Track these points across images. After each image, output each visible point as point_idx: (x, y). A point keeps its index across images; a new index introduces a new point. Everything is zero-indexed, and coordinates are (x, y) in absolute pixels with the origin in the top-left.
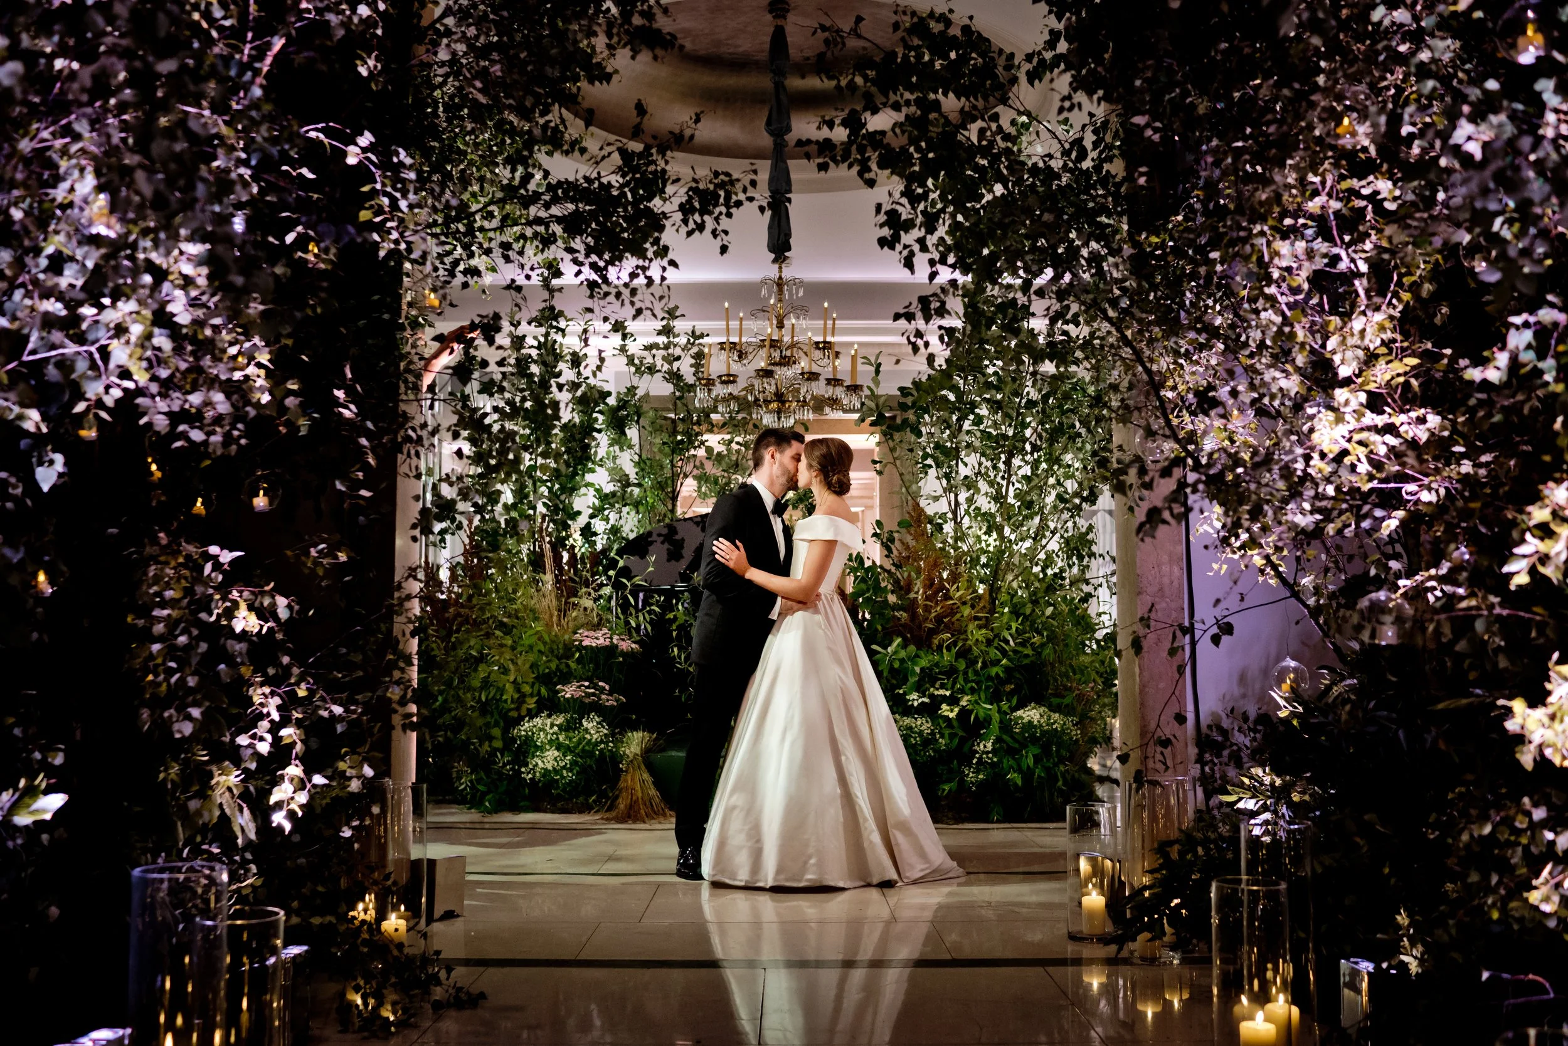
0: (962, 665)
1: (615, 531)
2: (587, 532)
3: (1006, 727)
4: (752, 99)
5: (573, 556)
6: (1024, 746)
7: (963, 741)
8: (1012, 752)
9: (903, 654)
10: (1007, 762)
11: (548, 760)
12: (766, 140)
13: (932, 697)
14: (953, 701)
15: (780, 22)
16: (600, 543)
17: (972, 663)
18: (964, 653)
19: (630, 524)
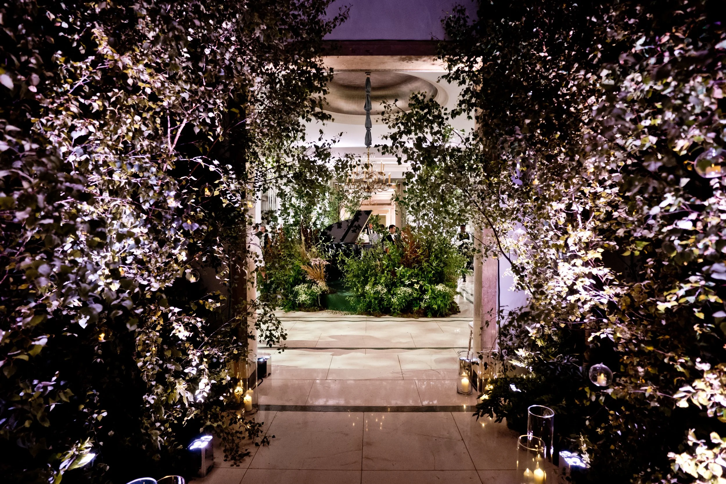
0: (420, 273)
1: (322, 223)
2: (315, 224)
3: (433, 291)
4: (361, 98)
5: (311, 231)
6: (438, 297)
7: (421, 295)
8: (434, 298)
9: (403, 270)
10: (433, 301)
11: (303, 298)
12: (364, 110)
13: (412, 282)
14: (417, 283)
15: (368, 76)
16: (319, 226)
17: (423, 272)
18: (421, 269)
19: (327, 222)
